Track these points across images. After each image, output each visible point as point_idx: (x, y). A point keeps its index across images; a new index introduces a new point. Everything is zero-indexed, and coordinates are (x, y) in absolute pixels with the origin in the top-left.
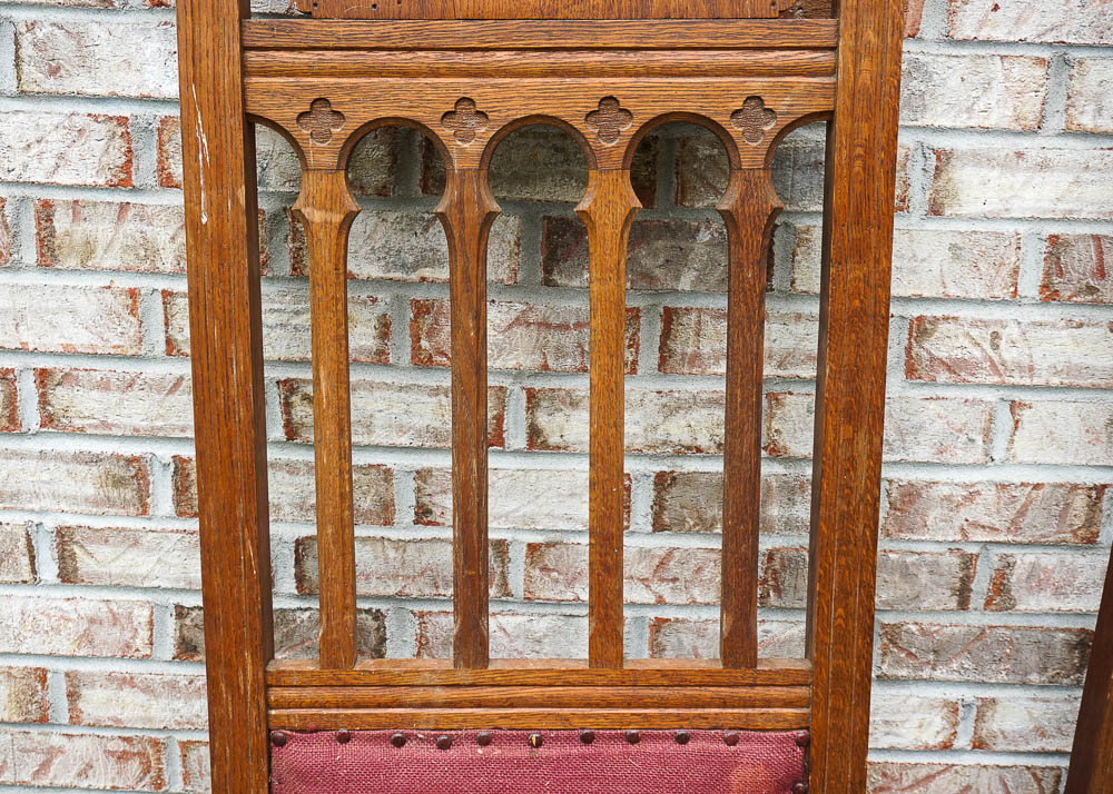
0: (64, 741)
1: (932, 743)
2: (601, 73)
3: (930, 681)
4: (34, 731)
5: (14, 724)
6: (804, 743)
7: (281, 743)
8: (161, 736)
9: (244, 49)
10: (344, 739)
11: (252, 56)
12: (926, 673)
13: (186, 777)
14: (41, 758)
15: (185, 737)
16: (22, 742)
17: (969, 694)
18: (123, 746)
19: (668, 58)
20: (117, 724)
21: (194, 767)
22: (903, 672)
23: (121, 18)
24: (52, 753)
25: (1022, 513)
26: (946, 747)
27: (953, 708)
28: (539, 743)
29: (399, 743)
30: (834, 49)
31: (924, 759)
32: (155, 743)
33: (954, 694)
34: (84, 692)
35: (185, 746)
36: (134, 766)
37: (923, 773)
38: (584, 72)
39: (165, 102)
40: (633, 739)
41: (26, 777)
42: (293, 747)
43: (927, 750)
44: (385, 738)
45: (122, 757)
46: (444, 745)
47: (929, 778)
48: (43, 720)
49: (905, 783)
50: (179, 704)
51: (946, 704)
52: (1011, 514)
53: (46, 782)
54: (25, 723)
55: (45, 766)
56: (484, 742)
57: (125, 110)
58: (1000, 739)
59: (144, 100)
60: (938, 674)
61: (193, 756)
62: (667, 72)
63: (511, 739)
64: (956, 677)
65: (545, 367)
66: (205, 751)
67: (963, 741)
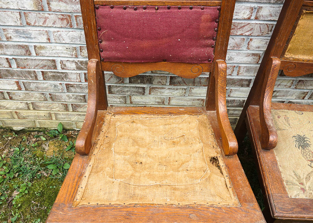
0: (48, 15)
1: (246, 18)
3: (247, 2)
4: (41, 13)
5: (36, 11)
6: (219, 10)
7: (98, 8)
8: (70, 14)
10: (112, 8)
13: (77, 24)
14: (44, 20)
15: (75, 14)
16: (39, 15)
17: (256, 5)
18: (62, 17)
20: (60, 11)
21: (79, 22)
24: (46, 18)
26: (249, 19)
27: (252, 9)
28: (158, 9)
29: (125, 9)
31: (243, 22)
32: (69, 16)
33: (253, 5)
34: (51, 3)
35: (76, 16)
36: (65, 22)
37: (243, 25)
40: (180, 8)
41: (41, 24)
42: (100, 9)
43: (245, 19)
44: (122, 8)
45: (62, 19)
46: (135, 9)
47: (244, 26)
48: (43, 10)
49: (238, 28)
50: (73, 6)
53: (46, 26)
54: (38, 11)
55: (45, 22)
56: (145, 9)
58: (261, 17)
61: (78, 19)
63: (151, 8)
64: (253, 1)
66: (81, 18)
67: (253, 18)
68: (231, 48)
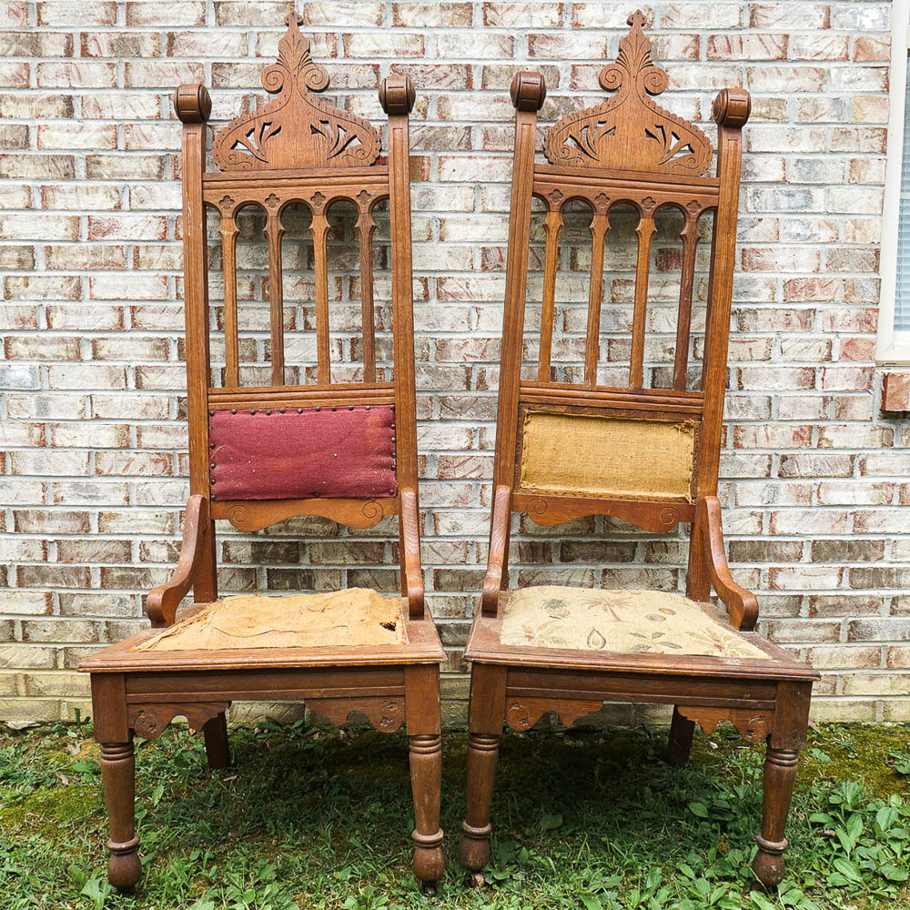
0: (135, 455)
1: (463, 447)
2: (315, 185)
3: (460, 420)
4: (124, 451)
5: (116, 449)
6: (394, 409)
7: (212, 415)
8: (171, 452)
9: (203, 181)
10: (234, 413)
11: (205, 184)
12: (458, 417)
13: (181, 469)
14: (126, 463)
15: (180, 452)
16: (119, 456)
17: (475, 426)
18: (158, 457)
19: (336, 179)
20: (155, 448)
21: (184, 464)
22: (449, 417)
23: (164, 183)
24: (130, 460)
25: (485, 350)
26: (469, 449)
27: (470, 432)
28: (302, 412)
29: (253, 414)
30: (388, 175)
31: (461, 454)
32: (169, 455)
33: (470, 426)
34: (143, 434)
35: (180, 455)
36: (161, 465)
37: (462, 460)
38: (310, 185)
39: (178, 210)
40: (334, 410)
41: (120, 472)
42: (216, 415)
43: (462, 450)
44: (248, 412)
45: (156, 462)
46: (269, 414)
47: (464, 462)
48: (127, 447)
49: (456, 465)
50: (178, 438)
51: (467, 430)
52: (481, 351)
53: (127, 474)
54: (121, 448)
55: (127, 466)
56: (283, 412)
57: (165, 214)
58: (489, 445)
59: (171, 210)
60: (462, 417)
61: (183, 459)
62: (335, 184)
63: (291, 411)
64: (469, 418)
65: (309, 299)
66: (187, 457)
67: (475, 446)
68: (452, 505)
